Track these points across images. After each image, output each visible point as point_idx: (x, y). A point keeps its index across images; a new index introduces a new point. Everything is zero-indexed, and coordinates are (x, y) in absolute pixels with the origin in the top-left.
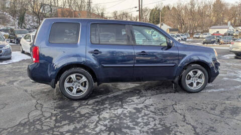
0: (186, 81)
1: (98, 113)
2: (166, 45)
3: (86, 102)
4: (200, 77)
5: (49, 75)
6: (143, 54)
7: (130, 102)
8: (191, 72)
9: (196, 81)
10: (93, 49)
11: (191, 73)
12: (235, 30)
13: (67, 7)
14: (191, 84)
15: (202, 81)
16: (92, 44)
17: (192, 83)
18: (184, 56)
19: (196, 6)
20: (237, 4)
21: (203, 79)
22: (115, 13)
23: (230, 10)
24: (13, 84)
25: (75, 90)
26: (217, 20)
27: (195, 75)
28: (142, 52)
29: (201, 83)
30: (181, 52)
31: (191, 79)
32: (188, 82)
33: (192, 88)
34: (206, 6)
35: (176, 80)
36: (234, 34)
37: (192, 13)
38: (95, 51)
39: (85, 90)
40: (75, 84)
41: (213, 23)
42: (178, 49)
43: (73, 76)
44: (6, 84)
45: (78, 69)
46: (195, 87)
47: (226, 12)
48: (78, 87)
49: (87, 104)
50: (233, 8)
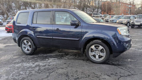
11: (93, 47)
28: (57, 29)
32: (91, 54)
38: (33, 28)
40: (27, 46)
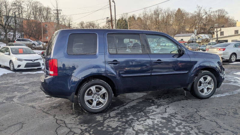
0: (198, 87)
1: (130, 125)
2: (178, 53)
3: (108, 115)
4: (209, 83)
5: (69, 88)
6: (159, 62)
7: (152, 112)
8: (202, 78)
9: (206, 87)
10: (112, 60)
11: (202, 80)
12: (197, 37)
13: (33, 19)
14: (202, 91)
15: (212, 86)
16: (111, 55)
17: (203, 89)
18: (196, 62)
19: (160, 16)
20: (196, 14)
21: (213, 85)
22: (82, 24)
23: (190, 19)
24: (12, 101)
25: (95, 103)
26: (180, 29)
27: (205, 81)
28: (158, 60)
29: (211, 89)
30: (192, 59)
31: (202, 85)
32: (200, 88)
33: (203, 94)
34: (169, 16)
35: (189, 87)
36: (197, 41)
37: (157, 22)
38: (113, 61)
39: (105, 102)
40: (95, 96)
41: (176, 32)
42: (189, 56)
43: (93, 88)
44: (4, 101)
45: (97, 81)
46: (206, 93)
47: (187, 21)
48: (97, 100)
49: (110, 117)
50: (192, 17)
